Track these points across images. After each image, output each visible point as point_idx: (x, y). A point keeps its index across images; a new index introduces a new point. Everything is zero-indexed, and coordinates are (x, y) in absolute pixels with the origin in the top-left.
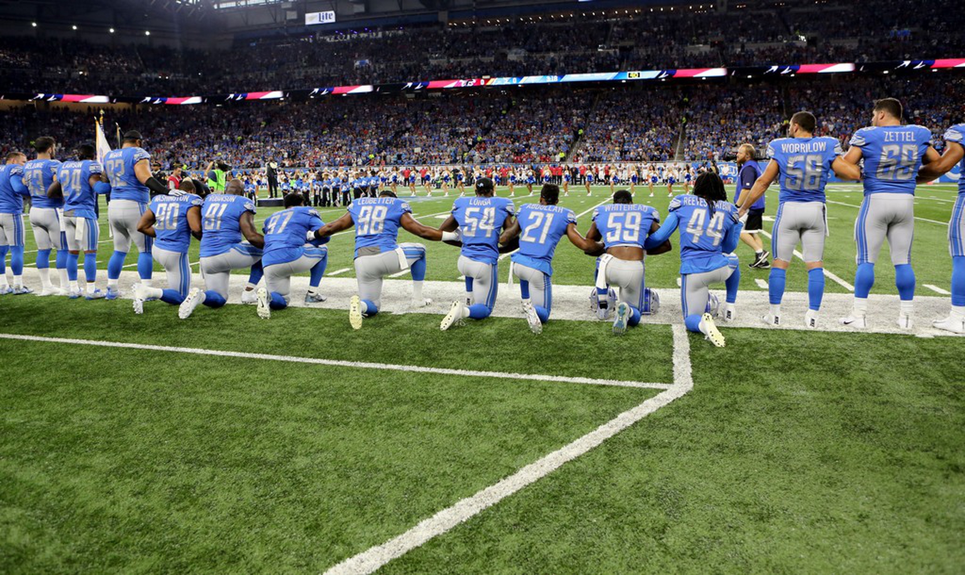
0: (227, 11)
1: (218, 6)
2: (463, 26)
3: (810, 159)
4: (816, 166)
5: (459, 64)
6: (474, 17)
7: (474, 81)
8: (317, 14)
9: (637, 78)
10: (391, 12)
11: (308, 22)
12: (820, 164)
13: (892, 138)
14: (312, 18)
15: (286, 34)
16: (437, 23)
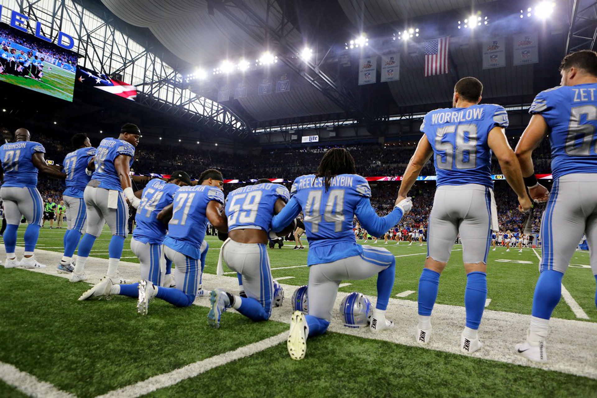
0: (260, 134)
1: (255, 131)
2: (393, 146)
3: (461, 130)
4: (469, 138)
5: (389, 167)
6: (400, 140)
7: (396, 178)
8: (309, 137)
9: (501, 179)
10: (351, 137)
11: (303, 141)
12: (474, 136)
13: (585, 97)
14: (306, 139)
15: (290, 147)
16: (378, 144)
